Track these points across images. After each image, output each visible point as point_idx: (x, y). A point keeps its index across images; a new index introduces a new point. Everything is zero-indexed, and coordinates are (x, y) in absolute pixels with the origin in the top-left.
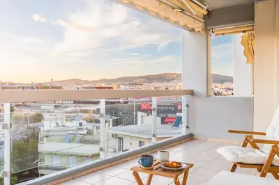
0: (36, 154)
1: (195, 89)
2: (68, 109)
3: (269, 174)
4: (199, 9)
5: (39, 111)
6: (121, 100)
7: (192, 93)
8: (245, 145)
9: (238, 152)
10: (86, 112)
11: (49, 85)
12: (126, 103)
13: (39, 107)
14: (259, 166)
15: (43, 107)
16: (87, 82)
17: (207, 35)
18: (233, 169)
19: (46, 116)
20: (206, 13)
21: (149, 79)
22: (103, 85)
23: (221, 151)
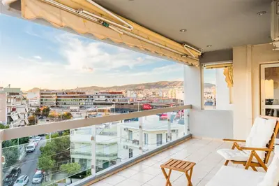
0: (68, 143)
1: (194, 104)
2: (90, 109)
3: (250, 167)
4: (196, 53)
5: (68, 111)
6: (128, 102)
7: (191, 107)
8: (233, 148)
9: (231, 154)
10: (103, 111)
11: (75, 91)
12: (132, 104)
13: (68, 108)
14: (244, 163)
15: (71, 108)
16: (102, 88)
17: (201, 69)
18: (226, 164)
19: (74, 114)
20: (200, 54)
21: (149, 86)
22: (115, 91)
23: (220, 152)
